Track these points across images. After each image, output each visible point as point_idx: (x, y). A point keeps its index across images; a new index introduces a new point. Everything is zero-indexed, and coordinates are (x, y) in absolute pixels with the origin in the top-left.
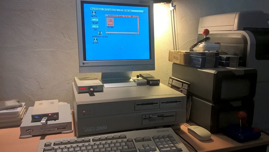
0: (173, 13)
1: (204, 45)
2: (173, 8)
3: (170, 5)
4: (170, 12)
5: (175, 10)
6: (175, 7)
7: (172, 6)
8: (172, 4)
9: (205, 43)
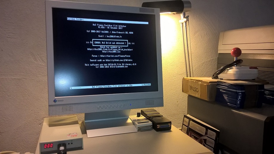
0: (186, 26)
1: (237, 72)
2: (185, 20)
3: (182, 15)
4: (181, 24)
5: (187, 23)
6: (187, 18)
7: (184, 17)
8: (184, 15)
9: (237, 68)
